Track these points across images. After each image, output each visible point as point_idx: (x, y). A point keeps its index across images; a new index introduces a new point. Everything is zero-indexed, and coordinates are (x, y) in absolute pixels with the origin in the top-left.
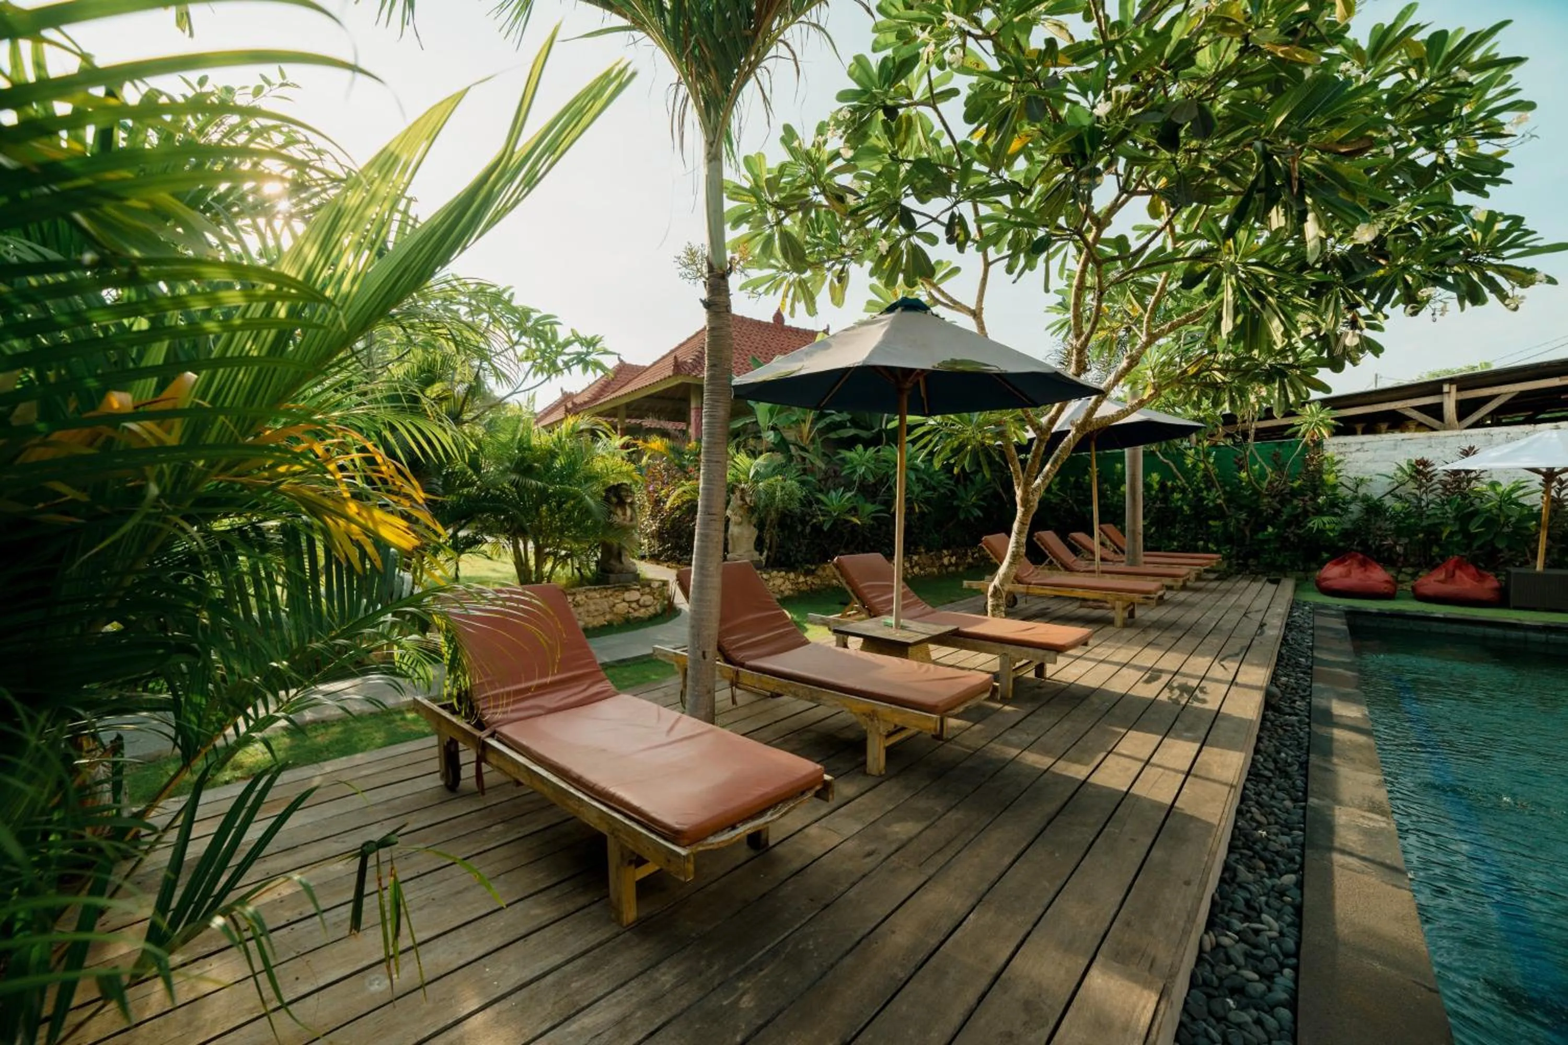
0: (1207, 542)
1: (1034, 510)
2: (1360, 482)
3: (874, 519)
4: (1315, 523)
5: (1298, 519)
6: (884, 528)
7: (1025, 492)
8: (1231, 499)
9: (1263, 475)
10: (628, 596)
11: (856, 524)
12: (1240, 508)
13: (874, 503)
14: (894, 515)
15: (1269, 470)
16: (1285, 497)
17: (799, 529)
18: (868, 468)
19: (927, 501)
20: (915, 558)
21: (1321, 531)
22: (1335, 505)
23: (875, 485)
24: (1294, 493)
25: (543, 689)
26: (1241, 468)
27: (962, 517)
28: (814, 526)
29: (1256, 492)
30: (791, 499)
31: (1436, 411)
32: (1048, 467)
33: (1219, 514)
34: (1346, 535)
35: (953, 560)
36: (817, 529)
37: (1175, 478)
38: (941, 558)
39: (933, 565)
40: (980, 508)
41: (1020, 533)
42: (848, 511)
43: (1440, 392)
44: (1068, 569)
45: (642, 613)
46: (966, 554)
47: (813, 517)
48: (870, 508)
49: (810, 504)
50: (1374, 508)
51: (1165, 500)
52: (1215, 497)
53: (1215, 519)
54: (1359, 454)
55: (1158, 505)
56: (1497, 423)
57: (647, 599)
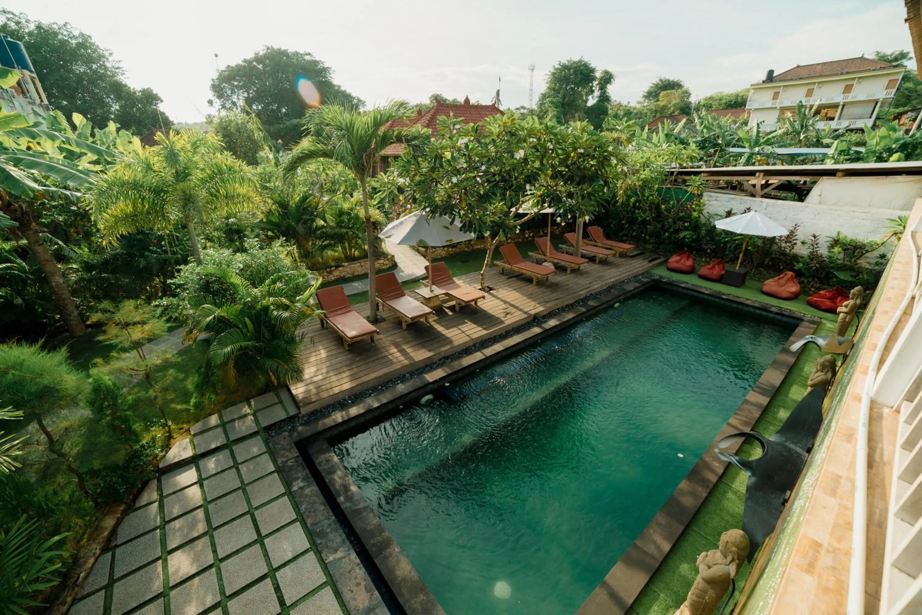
2: (711, 216)
9: (673, 207)
10: (380, 262)
12: (659, 222)
22: (697, 226)
25: (337, 310)
29: (667, 215)
37: (640, 202)
45: (385, 267)
52: (647, 216)
54: (715, 202)
57: (387, 262)
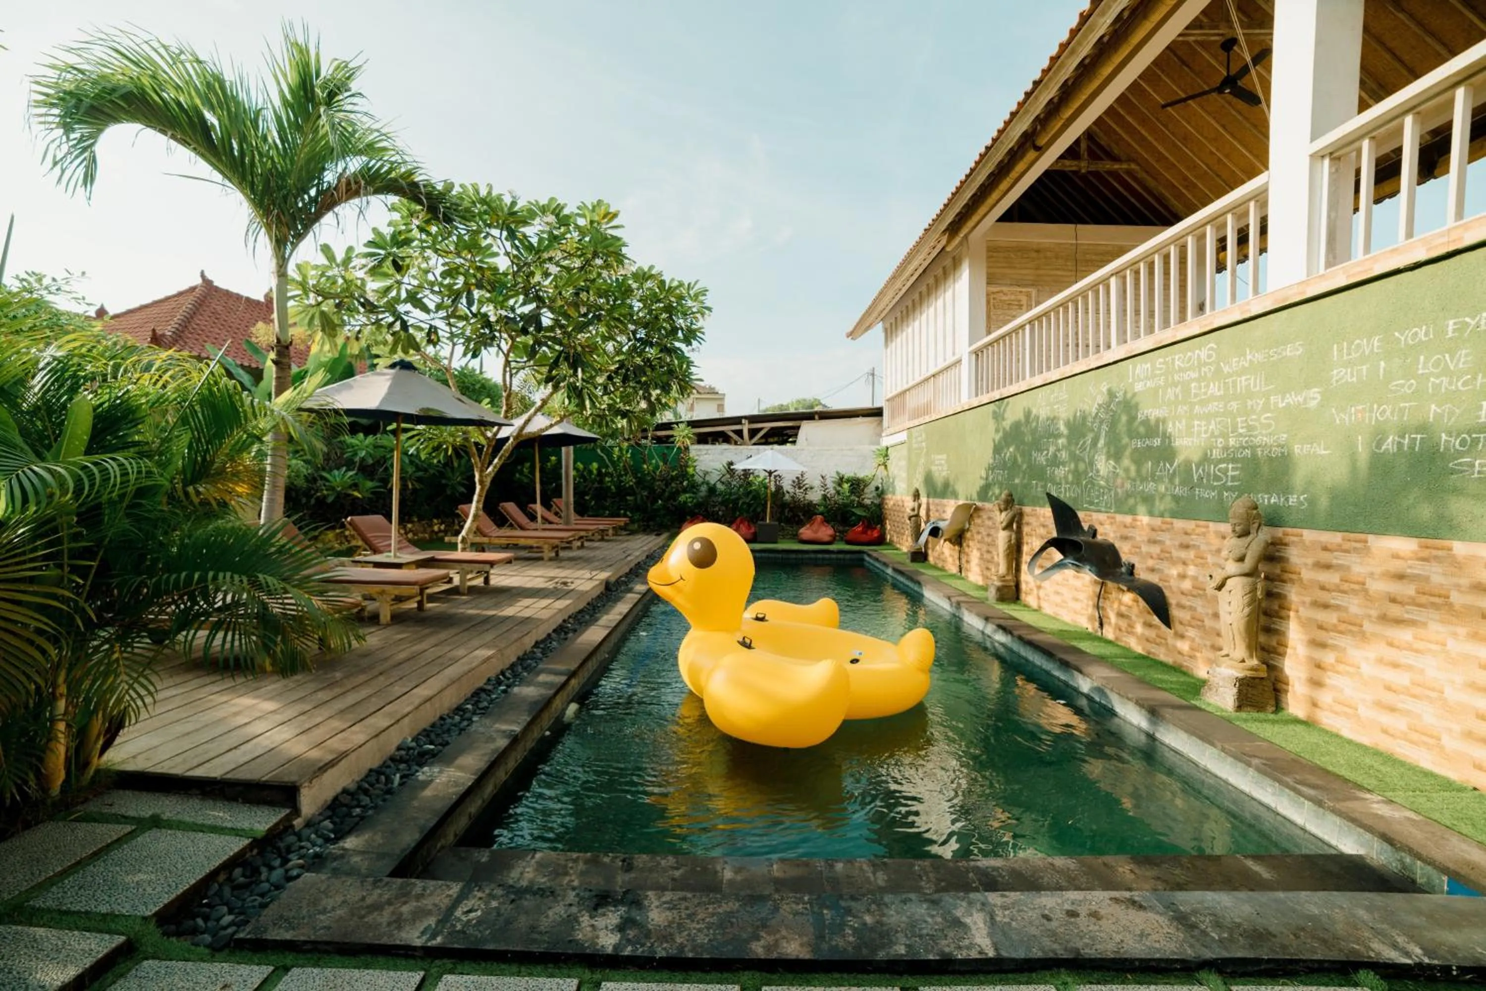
0: (626, 510)
1: (487, 488)
2: (706, 473)
3: (372, 493)
4: (682, 498)
5: (674, 495)
6: (381, 501)
7: (481, 476)
8: (640, 482)
9: (657, 467)
11: (358, 498)
12: (643, 489)
13: (372, 480)
14: (391, 490)
15: (661, 464)
16: (667, 481)
17: (304, 500)
18: (368, 452)
19: (419, 480)
20: (409, 526)
21: (685, 503)
22: (693, 487)
23: (373, 465)
24: (673, 479)
26: (644, 462)
27: (449, 492)
28: (318, 499)
29: (653, 478)
30: (298, 476)
31: (739, 433)
32: (496, 461)
33: (631, 491)
34: (699, 505)
35: (443, 527)
36: (321, 501)
37: (607, 467)
38: (431, 526)
39: (424, 532)
40: (463, 485)
41: (478, 502)
42: (350, 487)
43: (740, 423)
44: (522, 528)
46: (453, 523)
47: (317, 491)
48: (369, 484)
49: (315, 480)
50: (712, 490)
51: (601, 482)
52: (630, 481)
53: (630, 495)
54: (706, 456)
55: (596, 485)
56: (766, 443)
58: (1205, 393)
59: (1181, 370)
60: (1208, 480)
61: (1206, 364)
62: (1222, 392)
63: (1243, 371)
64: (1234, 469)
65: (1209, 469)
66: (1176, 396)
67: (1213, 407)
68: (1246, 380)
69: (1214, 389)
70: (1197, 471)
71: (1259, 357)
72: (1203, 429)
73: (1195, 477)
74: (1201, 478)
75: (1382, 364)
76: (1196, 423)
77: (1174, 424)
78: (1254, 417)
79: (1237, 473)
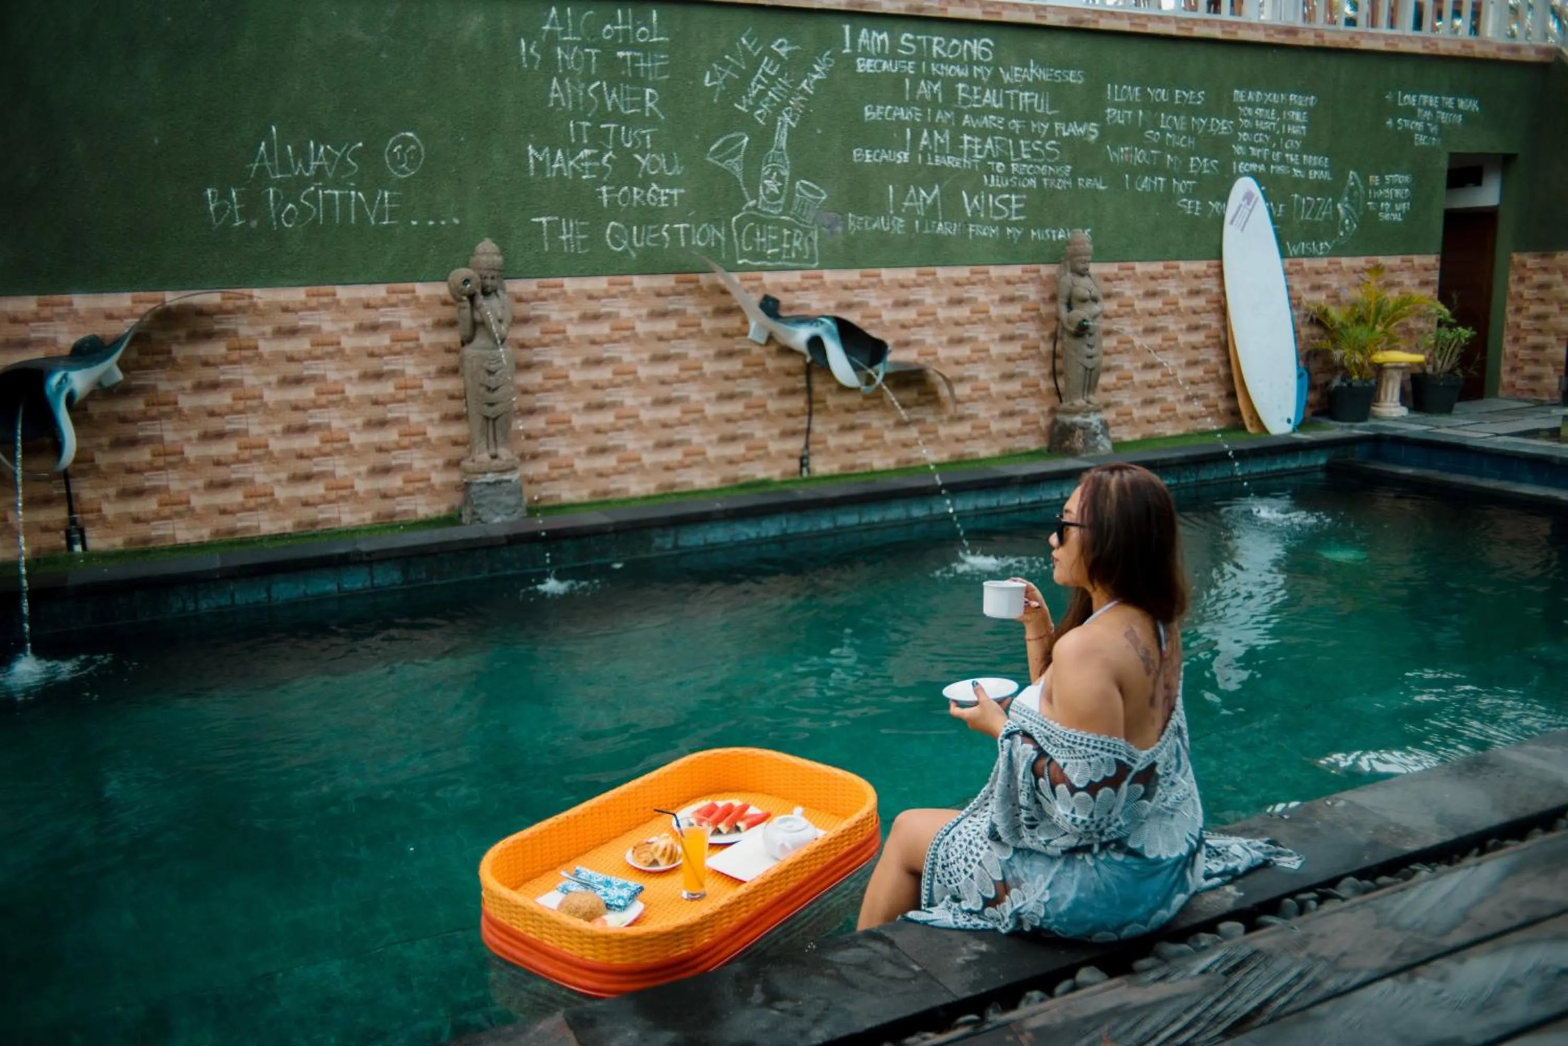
58: (979, 101)
59: (940, 60)
60: (987, 213)
61: (979, 63)
62: (1001, 105)
63: (1026, 86)
64: (1018, 201)
65: (987, 199)
66: (934, 96)
67: (988, 121)
68: (1029, 97)
69: (990, 98)
70: (970, 201)
71: (1043, 75)
72: (977, 147)
73: (969, 212)
74: (975, 211)
75: (1141, 112)
76: (966, 138)
77: (931, 135)
78: (1039, 142)
79: (1021, 205)
